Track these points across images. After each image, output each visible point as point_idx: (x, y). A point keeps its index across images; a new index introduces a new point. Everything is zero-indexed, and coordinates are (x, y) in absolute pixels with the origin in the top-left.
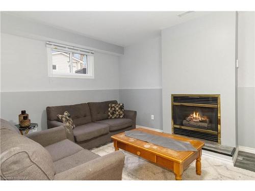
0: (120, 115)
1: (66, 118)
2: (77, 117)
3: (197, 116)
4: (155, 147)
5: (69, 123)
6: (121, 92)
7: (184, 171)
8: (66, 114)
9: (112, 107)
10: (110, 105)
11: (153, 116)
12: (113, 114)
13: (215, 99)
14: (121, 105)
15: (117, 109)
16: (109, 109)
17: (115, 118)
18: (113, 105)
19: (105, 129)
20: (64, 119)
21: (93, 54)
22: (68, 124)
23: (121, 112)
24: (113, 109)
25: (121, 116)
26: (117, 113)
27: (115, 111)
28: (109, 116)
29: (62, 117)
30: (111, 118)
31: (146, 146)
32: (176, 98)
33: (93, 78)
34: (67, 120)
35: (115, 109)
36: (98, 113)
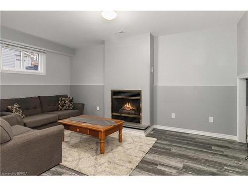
0: (69, 107)
1: (16, 109)
2: (27, 109)
3: (129, 106)
4: (89, 125)
5: (19, 113)
6: (72, 88)
7: (106, 136)
8: (15, 105)
10: (60, 99)
11: (98, 107)
12: (63, 106)
13: (138, 93)
14: (71, 98)
15: (67, 102)
16: (60, 102)
17: (65, 109)
18: (63, 99)
19: (53, 117)
20: (14, 110)
21: (45, 53)
22: (17, 113)
23: (71, 105)
24: (63, 102)
25: (71, 108)
26: (67, 105)
27: (65, 104)
28: (59, 108)
29: (12, 108)
30: (61, 110)
31: (84, 125)
32: (114, 93)
33: (45, 74)
34: (18, 111)
35: (65, 102)
36: (48, 106)
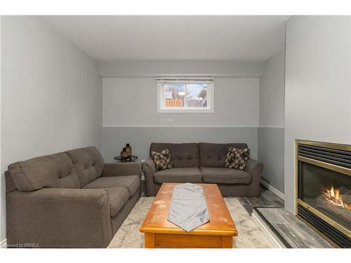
0: (239, 165)
1: (159, 156)
9: (231, 152)
10: (230, 149)
12: (231, 161)
15: (238, 155)
16: (228, 155)
17: (233, 168)
18: (234, 150)
21: (212, 80)
23: (242, 162)
24: (232, 155)
25: (242, 168)
26: (237, 161)
27: (235, 158)
28: (226, 163)
29: (154, 155)
30: (228, 167)
33: (213, 111)
35: (235, 155)
36: (209, 158)
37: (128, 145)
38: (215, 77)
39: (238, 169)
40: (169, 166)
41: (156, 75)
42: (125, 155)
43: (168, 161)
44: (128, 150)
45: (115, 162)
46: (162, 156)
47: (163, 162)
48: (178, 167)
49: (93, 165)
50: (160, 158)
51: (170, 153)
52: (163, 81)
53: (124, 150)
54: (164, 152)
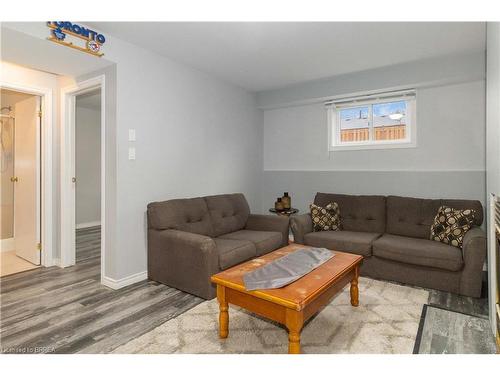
0: (452, 238)
9: (441, 214)
12: (439, 230)
18: (448, 210)
24: (442, 219)
25: (454, 242)
26: (449, 230)
27: (446, 225)
28: (430, 232)
33: (415, 145)
35: (447, 220)
36: (401, 220)
37: (286, 195)
38: (418, 88)
39: (450, 243)
40: (335, 227)
41: (325, 98)
42: (280, 207)
43: (333, 219)
44: (285, 201)
45: (269, 214)
46: (324, 211)
47: (325, 219)
48: (350, 230)
49: (234, 215)
50: (321, 214)
51: (339, 208)
52: (335, 106)
53: (279, 200)
54: (329, 206)
